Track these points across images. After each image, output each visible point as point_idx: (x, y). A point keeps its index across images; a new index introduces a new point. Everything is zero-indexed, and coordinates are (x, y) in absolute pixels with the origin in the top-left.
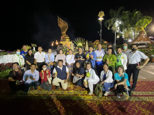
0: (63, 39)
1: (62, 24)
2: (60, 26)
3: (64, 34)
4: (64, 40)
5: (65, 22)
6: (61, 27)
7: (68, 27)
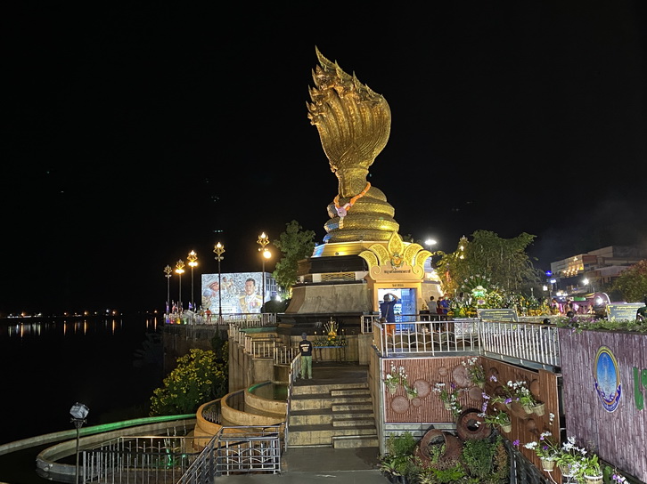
0: (354, 225)
2: (325, 121)
3: (359, 184)
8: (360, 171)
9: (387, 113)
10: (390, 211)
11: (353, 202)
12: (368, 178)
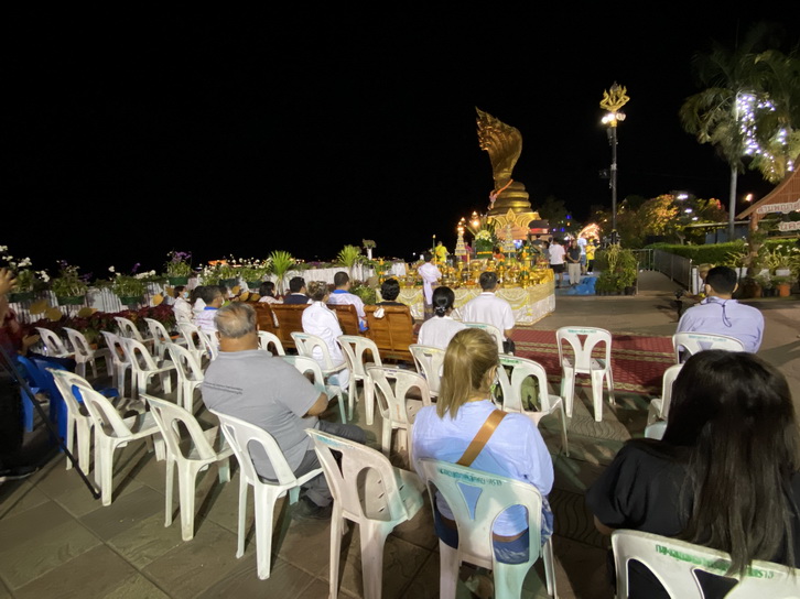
0: (498, 205)
1: (497, 138)
2: (489, 146)
3: (504, 181)
4: (503, 207)
5: (506, 126)
6: (491, 152)
7: (521, 147)
8: (505, 174)
9: (519, 137)
10: (526, 196)
11: (498, 193)
12: (512, 177)
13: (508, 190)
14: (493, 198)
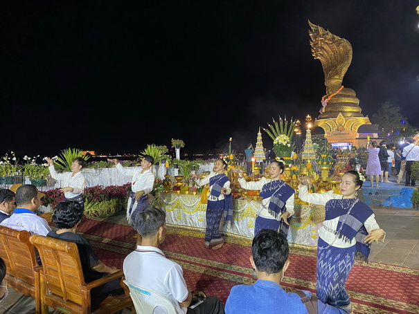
0: (330, 109)
1: (328, 48)
2: (322, 55)
3: (335, 88)
4: (333, 111)
7: (351, 56)
8: (337, 81)
9: (349, 47)
10: (357, 101)
11: (330, 98)
13: (339, 96)
14: (324, 102)
